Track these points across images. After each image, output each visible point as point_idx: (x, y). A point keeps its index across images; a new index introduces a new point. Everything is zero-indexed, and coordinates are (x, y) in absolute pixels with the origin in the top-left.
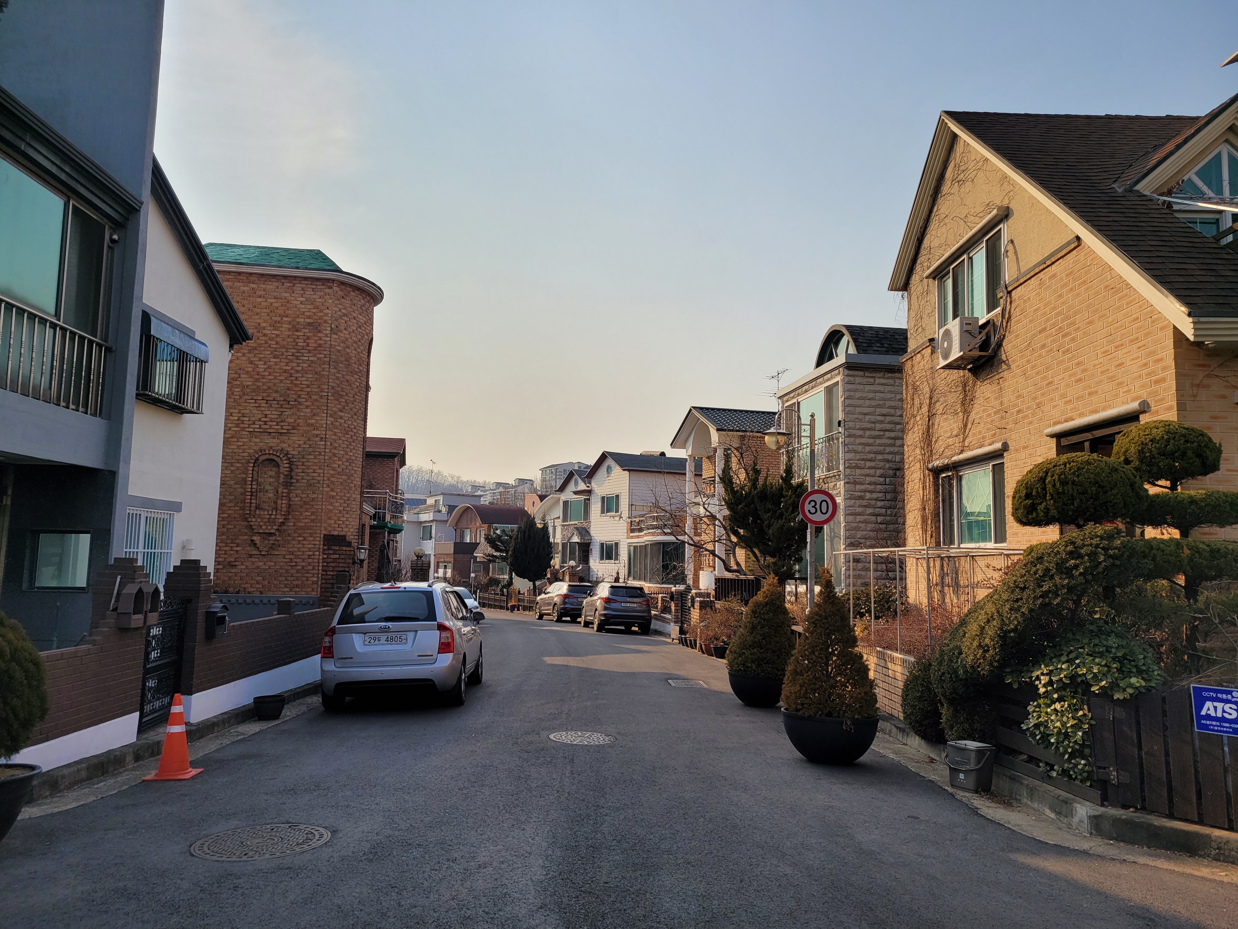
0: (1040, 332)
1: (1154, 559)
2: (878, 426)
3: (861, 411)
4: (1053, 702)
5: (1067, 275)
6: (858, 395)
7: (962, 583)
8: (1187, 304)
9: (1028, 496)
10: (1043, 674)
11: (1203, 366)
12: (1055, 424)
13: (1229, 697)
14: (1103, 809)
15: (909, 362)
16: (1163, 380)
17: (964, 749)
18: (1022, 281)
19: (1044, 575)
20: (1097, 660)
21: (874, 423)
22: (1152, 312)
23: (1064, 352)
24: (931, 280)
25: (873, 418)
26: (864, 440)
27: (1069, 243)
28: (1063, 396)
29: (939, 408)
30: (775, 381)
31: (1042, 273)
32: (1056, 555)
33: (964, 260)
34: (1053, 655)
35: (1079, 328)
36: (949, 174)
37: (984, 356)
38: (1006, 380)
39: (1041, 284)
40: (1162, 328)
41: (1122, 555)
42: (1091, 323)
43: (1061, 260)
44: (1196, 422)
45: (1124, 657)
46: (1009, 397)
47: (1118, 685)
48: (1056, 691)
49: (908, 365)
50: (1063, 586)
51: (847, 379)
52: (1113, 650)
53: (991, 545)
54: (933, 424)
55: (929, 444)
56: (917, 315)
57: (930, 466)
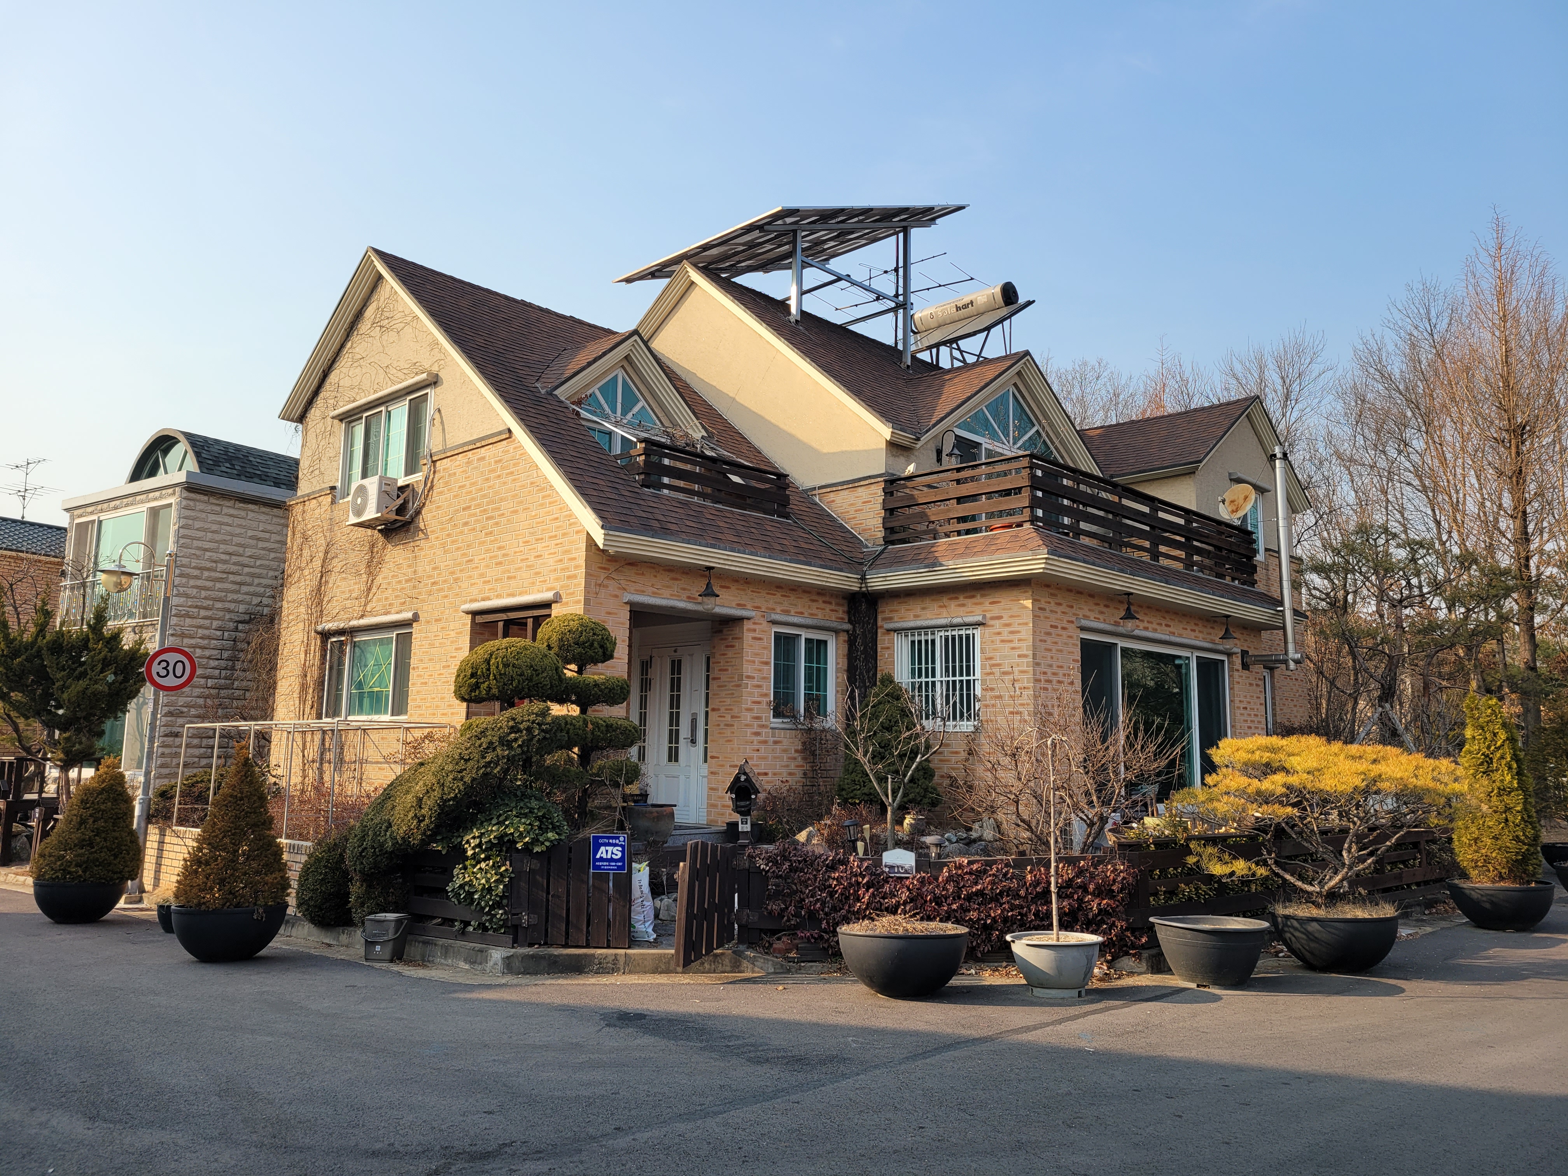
0: (464, 509)
1: (568, 733)
2: (221, 567)
3: (200, 545)
4: (479, 862)
5: (496, 462)
6: (198, 524)
7: (347, 759)
8: (602, 518)
9: (473, 675)
10: (474, 838)
11: (604, 569)
12: (472, 601)
13: (617, 841)
14: (514, 950)
15: (300, 507)
16: (574, 577)
17: (384, 921)
18: (449, 454)
19: (488, 748)
20: (523, 820)
21: (215, 562)
22: (570, 516)
23: (486, 534)
24: (336, 421)
25: (215, 556)
26: (199, 583)
27: (500, 433)
28: (482, 575)
29: (336, 565)
30: (20, 474)
31: (471, 452)
32: (499, 730)
33: (381, 411)
34: (483, 819)
35: (503, 514)
36: (369, 312)
37: (402, 521)
38: (422, 549)
39: (469, 463)
40: (578, 532)
41: (551, 730)
42: (516, 512)
43: (491, 446)
44: (599, 617)
45: (543, 816)
46: (424, 567)
47: (538, 840)
48: (483, 851)
49: (298, 509)
50: (503, 757)
51: (184, 503)
52: (536, 811)
53: (387, 717)
54: (326, 582)
55: (320, 603)
56: (313, 455)
57: (319, 628)
